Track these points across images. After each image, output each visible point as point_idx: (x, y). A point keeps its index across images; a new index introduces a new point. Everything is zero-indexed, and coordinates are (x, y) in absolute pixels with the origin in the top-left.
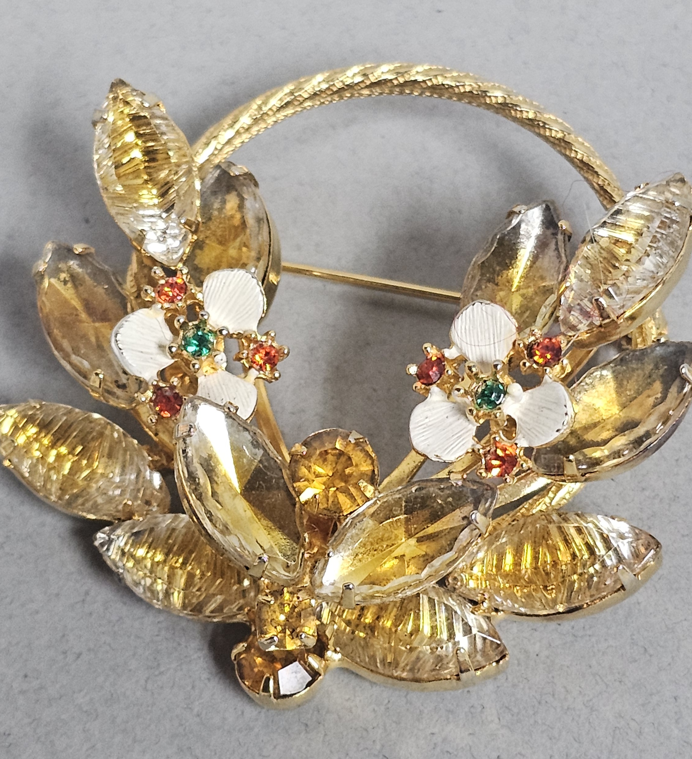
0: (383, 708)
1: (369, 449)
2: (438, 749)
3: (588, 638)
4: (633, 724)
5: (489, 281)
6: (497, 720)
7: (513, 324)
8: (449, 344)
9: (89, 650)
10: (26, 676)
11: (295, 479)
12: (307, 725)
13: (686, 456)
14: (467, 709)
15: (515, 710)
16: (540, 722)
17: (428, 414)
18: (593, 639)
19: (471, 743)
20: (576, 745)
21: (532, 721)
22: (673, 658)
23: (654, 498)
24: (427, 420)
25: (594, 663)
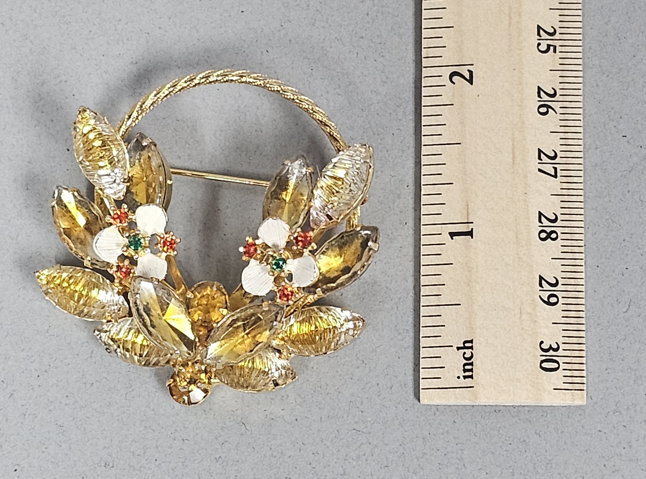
0: (240, 400)
1: (224, 290)
2: (268, 417)
3: (335, 357)
4: (359, 399)
5: (275, 198)
6: (294, 402)
7: (287, 227)
8: (258, 238)
9: (97, 381)
10: (67, 396)
11: (190, 307)
12: (205, 411)
13: (380, 260)
14: (280, 398)
15: (303, 396)
16: (315, 401)
17: (251, 273)
18: (338, 358)
19: (283, 414)
20: (332, 411)
21: (311, 401)
22: (376, 364)
23: (365, 283)
24: (250, 276)
25: (339, 370)
